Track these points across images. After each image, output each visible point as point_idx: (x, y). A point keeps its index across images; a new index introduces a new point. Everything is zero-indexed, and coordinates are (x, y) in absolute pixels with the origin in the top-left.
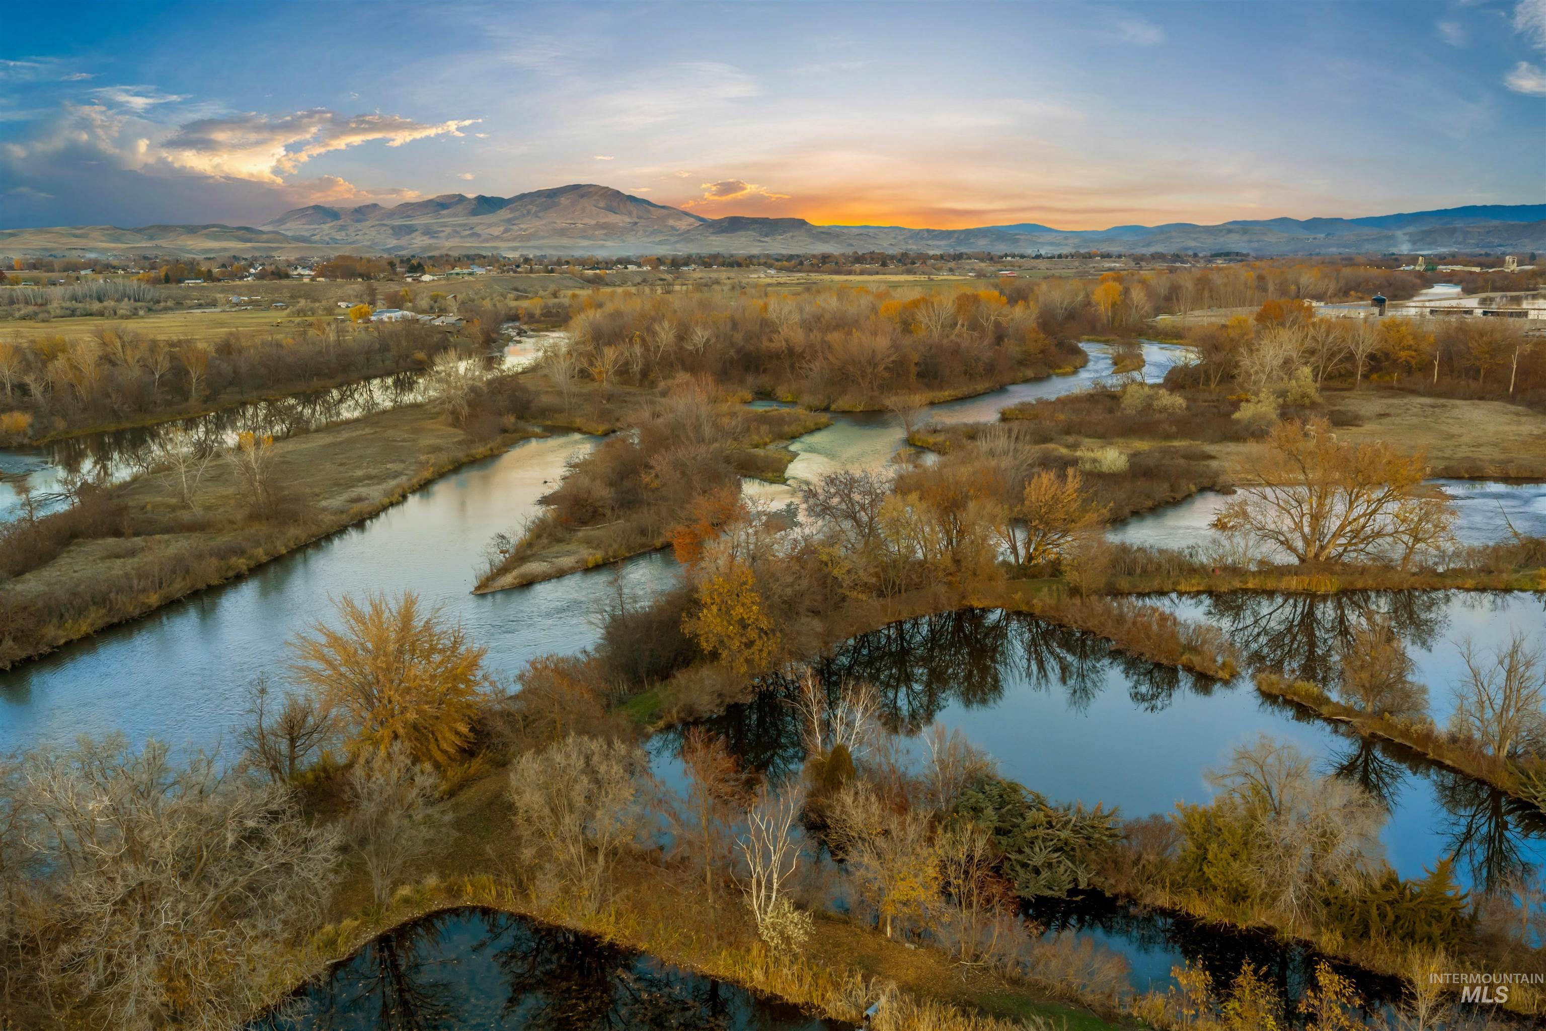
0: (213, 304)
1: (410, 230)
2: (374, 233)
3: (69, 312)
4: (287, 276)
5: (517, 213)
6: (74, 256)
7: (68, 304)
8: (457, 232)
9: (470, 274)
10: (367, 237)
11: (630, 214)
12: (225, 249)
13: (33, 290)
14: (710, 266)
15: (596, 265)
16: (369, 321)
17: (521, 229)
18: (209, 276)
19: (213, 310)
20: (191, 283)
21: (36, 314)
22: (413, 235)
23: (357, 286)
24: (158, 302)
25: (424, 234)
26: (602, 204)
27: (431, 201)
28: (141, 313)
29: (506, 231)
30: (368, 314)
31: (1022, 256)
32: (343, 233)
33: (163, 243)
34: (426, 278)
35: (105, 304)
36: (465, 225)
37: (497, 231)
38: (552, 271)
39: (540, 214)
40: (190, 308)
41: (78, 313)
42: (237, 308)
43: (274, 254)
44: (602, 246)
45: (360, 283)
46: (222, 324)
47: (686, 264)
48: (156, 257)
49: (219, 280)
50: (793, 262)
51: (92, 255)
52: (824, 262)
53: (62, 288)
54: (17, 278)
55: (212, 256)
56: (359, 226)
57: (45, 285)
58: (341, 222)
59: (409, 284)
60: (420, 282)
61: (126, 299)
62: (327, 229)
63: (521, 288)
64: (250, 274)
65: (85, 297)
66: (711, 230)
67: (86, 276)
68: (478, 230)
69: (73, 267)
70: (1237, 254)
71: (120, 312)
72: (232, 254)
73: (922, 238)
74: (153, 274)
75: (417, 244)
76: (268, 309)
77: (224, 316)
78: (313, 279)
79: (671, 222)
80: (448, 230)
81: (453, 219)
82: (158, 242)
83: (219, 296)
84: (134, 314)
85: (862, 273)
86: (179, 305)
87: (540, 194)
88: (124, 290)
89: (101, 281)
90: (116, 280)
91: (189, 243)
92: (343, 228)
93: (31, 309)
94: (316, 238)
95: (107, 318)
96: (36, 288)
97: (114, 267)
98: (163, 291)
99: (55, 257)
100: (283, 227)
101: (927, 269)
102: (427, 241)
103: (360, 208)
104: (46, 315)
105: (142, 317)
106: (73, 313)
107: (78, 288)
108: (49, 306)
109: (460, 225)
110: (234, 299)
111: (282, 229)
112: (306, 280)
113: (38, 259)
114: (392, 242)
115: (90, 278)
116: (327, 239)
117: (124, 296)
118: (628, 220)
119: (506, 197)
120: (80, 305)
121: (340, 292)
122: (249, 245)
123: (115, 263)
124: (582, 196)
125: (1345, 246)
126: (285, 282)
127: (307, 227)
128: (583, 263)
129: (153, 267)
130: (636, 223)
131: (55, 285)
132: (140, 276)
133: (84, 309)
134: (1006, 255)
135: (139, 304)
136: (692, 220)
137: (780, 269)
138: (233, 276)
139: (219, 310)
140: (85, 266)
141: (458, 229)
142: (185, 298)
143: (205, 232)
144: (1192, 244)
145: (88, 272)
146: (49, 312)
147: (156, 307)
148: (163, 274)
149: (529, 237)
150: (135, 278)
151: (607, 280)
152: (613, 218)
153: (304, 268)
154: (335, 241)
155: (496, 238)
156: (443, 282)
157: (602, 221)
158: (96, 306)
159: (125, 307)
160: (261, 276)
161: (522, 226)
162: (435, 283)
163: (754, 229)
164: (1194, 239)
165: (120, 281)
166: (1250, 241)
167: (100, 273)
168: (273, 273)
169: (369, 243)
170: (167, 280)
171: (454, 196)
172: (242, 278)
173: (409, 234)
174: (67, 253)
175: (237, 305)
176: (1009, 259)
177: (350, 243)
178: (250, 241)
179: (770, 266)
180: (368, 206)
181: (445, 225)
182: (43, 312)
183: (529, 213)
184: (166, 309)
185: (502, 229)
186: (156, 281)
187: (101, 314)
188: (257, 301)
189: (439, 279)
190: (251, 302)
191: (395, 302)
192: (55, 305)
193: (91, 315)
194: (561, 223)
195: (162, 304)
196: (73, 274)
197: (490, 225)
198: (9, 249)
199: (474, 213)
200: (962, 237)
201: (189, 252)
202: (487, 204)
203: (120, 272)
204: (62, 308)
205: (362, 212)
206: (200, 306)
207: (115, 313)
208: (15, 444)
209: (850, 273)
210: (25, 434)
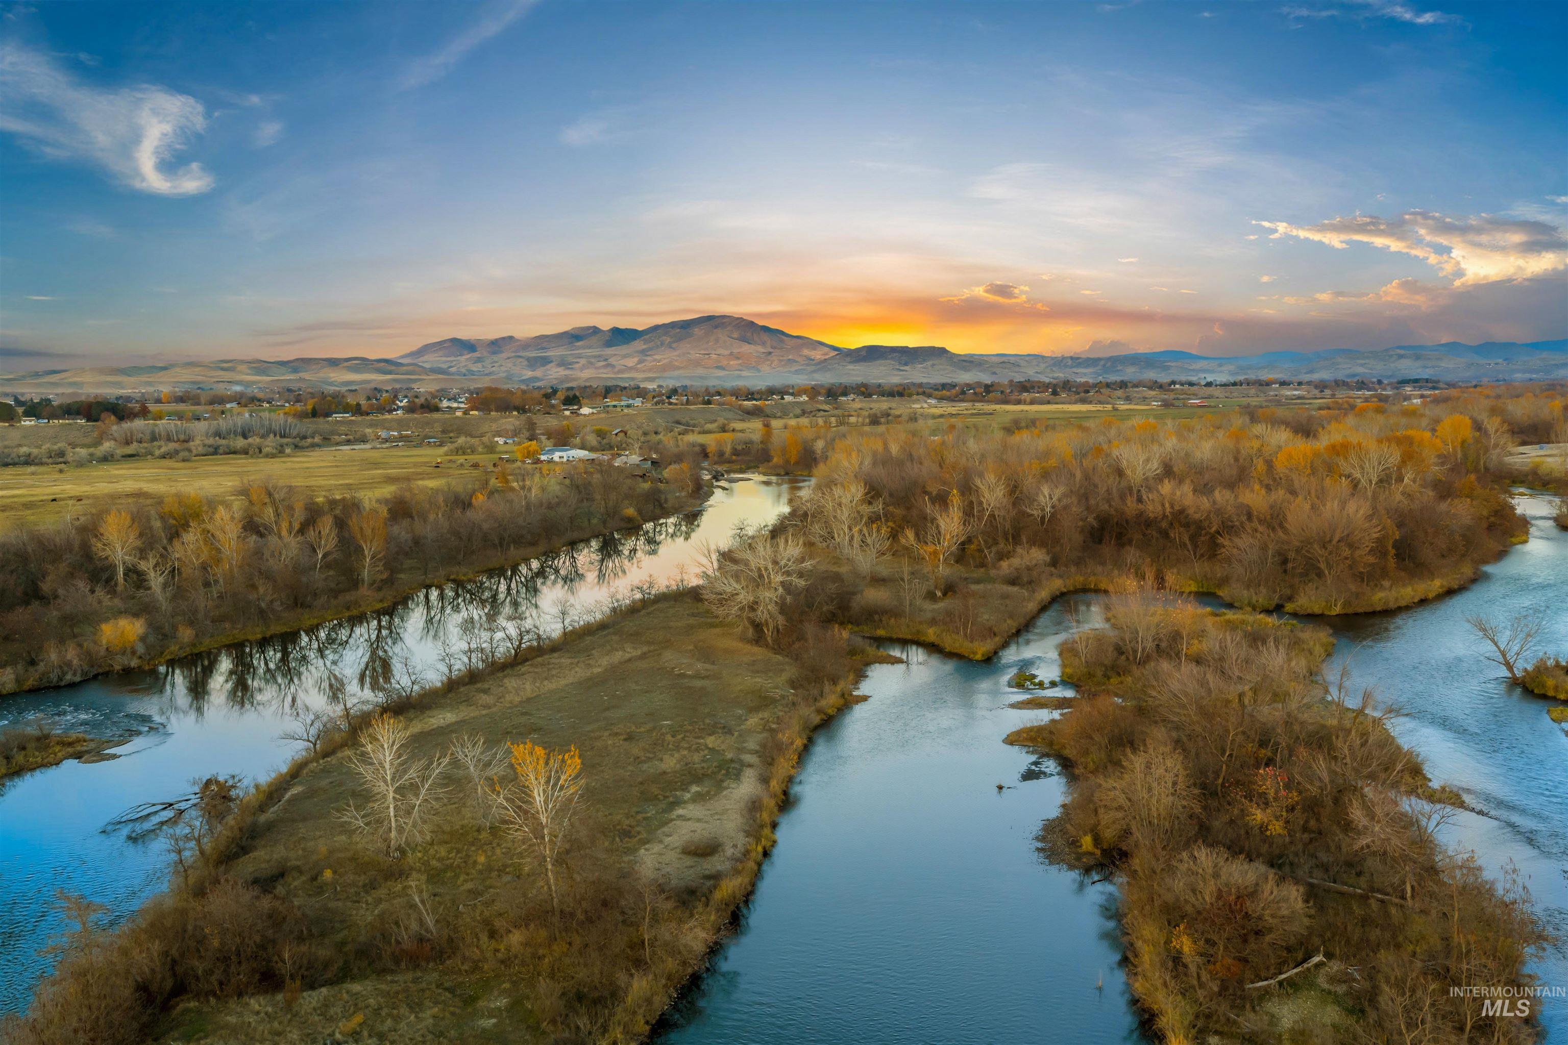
0: (363, 440)
1: (545, 361)
2: (510, 365)
3: (211, 450)
4: (437, 409)
5: (651, 345)
6: (221, 389)
7: (211, 441)
8: (591, 363)
9: (628, 406)
10: (503, 369)
11: (763, 344)
12: (368, 382)
13: (176, 425)
14: (870, 395)
15: (751, 395)
16: (538, 461)
17: (655, 360)
18: (357, 410)
19: (362, 446)
20: (338, 417)
21: (177, 452)
22: (548, 367)
23: (512, 420)
24: (304, 438)
25: (559, 365)
26: (735, 335)
27: (565, 333)
28: (288, 451)
29: (640, 362)
30: (536, 452)
31: (1191, 384)
32: (479, 365)
33: (306, 376)
34: (585, 411)
35: (250, 440)
36: (599, 356)
37: (631, 362)
38: (709, 402)
39: (674, 345)
40: (338, 444)
41: (221, 451)
42: (388, 445)
43: (413, 386)
44: (740, 377)
45: (517, 418)
46: (376, 465)
47: (845, 394)
48: (300, 390)
49: (368, 414)
50: (954, 391)
51: (238, 388)
52: (987, 392)
53: (206, 423)
54: (161, 412)
55: (354, 388)
56: (495, 358)
57: (188, 420)
58: (477, 354)
59: (566, 418)
60: (579, 415)
61: (272, 435)
62: (464, 361)
63: (684, 421)
64: (399, 408)
65: (229, 433)
66: (848, 359)
67: (231, 410)
68: (612, 361)
69: (220, 400)
70: (1427, 381)
71: (266, 450)
72: (373, 385)
73: (1066, 366)
74: (299, 407)
75: (553, 374)
76: (420, 445)
77: (375, 454)
78: (466, 412)
79: (806, 352)
80: (583, 361)
81: (586, 350)
82: (303, 375)
83: (368, 431)
84: (280, 452)
85: (1032, 402)
86: (327, 441)
87: (673, 325)
88: (270, 425)
89: (247, 415)
90: (262, 414)
91: (332, 375)
92: (479, 360)
93: (172, 446)
94: (453, 370)
95: (252, 457)
96: (179, 423)
97: (259, 400)
98: (308, 426)
99: (203, 389)
100: (421, 359)
101: (1102, 398)
102: (562, 372)
103: (496, 340)
104: (186, 454)
105: (289, 456)
106: (215, 451)
107: (223, 424)
108: (191, 443)
109: (595, 357)
110: (383, 434)
111: (420, 361)
112: (459, 414)
113: (187, 392)
114: (529, 374)
115: (235, 411)
116: (463, 370)
117: (270, 431)
118: (763, 350)
119: (640, 329)
120: (223, 442)
121: (494, 426)
122: (389, 377)
123: (261, 395)
124: (716, 327)
125: (1532, 371)
126: (436, 415)
127: (444, 359)
128: (736, 393)
129: (298, 400)
130: (770, 353)
131: (199, 419)
132: (287, 410)
133: (228, 446)
134: (1174, 383)
135: (285, 440)
136: (827, 349)
137: (941, 399)
138: (381, 409)
139: (368, 446)
140: (231, 399)
141: (593, 360)
142: (333, 433)
143: (346, 364)
144: (1360, 370)
145: (234, 405)
146: (190, 451)
147: (303, 443)
148: (309, 407)
149: (664, 368)
150: (281, 413)
151: (768, 412)
152: (746, 348)
153: (449, 400)
154: (472, 373)
155: (631, 369)
156: (603, 415)
157: (736, 351)
158: (240, 443)
159: (270, 444)
160: (411, 409)
161: (657, 357)
162: (595, 417)
163: (892, 359)
164: (1362, 365)
165: (265, 415)
166: (1425, 367)
167: (246, 406)
168: (422, 406)
169: (504, 375)
170: (314, 414)
171: (589, 328)
172: (390, 411)
173: (544, 365)
174: (215, 386)
175: (386, 440)
176: (1177, 386)
177: (487, 375)
178: (390, 373)
179: (929, 396)
180: (503, 338)
181: (579, 356)
182: (183, 450)
183: (662, 344)
184: (314, 446)
185: (636, 360)
186: (302, 416)
187: (245, 452)
188: (407, 436)
189: (599, 413)
190: (401, 438)
191: (563, 439)
192: (197, 442)
193: (235, 453)
194: (695, 354)
195: (309, 440)
196: (218, 408)
197: (625, 356)
198: (161, 383)
199: (609, 344)
200: (1109, 364)
201: (331, 384)
202: (621, 336)
203: (266, 405)
204: (204, 446)
205: (497, 345)
206: (348, 442)
207: (260, 451)
208: (117, 667)
209: (1019, 402)
210: (134, 653)
